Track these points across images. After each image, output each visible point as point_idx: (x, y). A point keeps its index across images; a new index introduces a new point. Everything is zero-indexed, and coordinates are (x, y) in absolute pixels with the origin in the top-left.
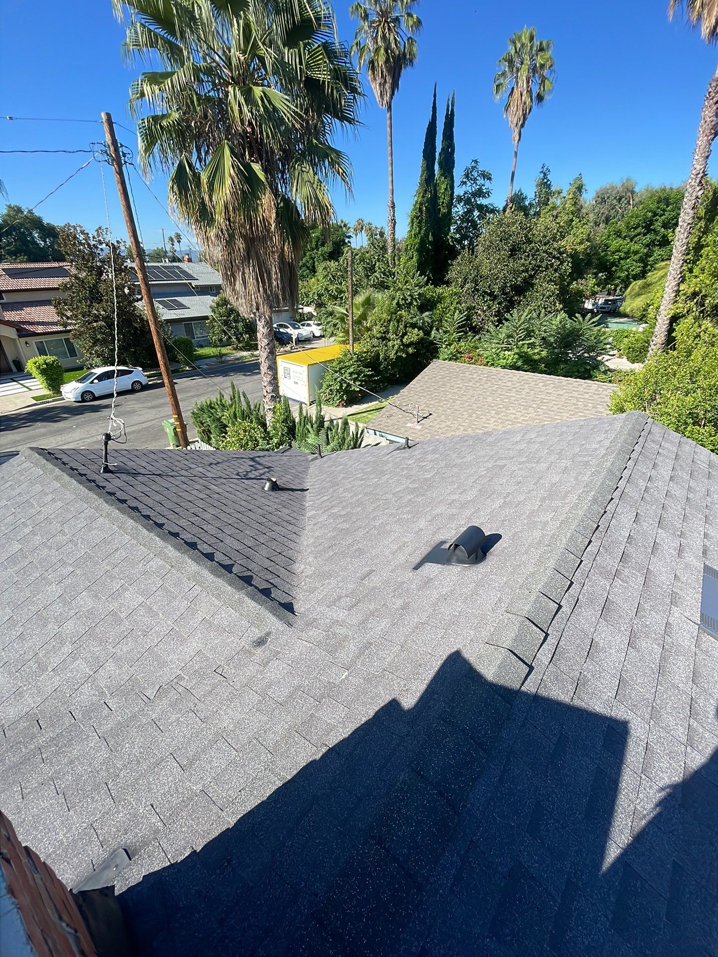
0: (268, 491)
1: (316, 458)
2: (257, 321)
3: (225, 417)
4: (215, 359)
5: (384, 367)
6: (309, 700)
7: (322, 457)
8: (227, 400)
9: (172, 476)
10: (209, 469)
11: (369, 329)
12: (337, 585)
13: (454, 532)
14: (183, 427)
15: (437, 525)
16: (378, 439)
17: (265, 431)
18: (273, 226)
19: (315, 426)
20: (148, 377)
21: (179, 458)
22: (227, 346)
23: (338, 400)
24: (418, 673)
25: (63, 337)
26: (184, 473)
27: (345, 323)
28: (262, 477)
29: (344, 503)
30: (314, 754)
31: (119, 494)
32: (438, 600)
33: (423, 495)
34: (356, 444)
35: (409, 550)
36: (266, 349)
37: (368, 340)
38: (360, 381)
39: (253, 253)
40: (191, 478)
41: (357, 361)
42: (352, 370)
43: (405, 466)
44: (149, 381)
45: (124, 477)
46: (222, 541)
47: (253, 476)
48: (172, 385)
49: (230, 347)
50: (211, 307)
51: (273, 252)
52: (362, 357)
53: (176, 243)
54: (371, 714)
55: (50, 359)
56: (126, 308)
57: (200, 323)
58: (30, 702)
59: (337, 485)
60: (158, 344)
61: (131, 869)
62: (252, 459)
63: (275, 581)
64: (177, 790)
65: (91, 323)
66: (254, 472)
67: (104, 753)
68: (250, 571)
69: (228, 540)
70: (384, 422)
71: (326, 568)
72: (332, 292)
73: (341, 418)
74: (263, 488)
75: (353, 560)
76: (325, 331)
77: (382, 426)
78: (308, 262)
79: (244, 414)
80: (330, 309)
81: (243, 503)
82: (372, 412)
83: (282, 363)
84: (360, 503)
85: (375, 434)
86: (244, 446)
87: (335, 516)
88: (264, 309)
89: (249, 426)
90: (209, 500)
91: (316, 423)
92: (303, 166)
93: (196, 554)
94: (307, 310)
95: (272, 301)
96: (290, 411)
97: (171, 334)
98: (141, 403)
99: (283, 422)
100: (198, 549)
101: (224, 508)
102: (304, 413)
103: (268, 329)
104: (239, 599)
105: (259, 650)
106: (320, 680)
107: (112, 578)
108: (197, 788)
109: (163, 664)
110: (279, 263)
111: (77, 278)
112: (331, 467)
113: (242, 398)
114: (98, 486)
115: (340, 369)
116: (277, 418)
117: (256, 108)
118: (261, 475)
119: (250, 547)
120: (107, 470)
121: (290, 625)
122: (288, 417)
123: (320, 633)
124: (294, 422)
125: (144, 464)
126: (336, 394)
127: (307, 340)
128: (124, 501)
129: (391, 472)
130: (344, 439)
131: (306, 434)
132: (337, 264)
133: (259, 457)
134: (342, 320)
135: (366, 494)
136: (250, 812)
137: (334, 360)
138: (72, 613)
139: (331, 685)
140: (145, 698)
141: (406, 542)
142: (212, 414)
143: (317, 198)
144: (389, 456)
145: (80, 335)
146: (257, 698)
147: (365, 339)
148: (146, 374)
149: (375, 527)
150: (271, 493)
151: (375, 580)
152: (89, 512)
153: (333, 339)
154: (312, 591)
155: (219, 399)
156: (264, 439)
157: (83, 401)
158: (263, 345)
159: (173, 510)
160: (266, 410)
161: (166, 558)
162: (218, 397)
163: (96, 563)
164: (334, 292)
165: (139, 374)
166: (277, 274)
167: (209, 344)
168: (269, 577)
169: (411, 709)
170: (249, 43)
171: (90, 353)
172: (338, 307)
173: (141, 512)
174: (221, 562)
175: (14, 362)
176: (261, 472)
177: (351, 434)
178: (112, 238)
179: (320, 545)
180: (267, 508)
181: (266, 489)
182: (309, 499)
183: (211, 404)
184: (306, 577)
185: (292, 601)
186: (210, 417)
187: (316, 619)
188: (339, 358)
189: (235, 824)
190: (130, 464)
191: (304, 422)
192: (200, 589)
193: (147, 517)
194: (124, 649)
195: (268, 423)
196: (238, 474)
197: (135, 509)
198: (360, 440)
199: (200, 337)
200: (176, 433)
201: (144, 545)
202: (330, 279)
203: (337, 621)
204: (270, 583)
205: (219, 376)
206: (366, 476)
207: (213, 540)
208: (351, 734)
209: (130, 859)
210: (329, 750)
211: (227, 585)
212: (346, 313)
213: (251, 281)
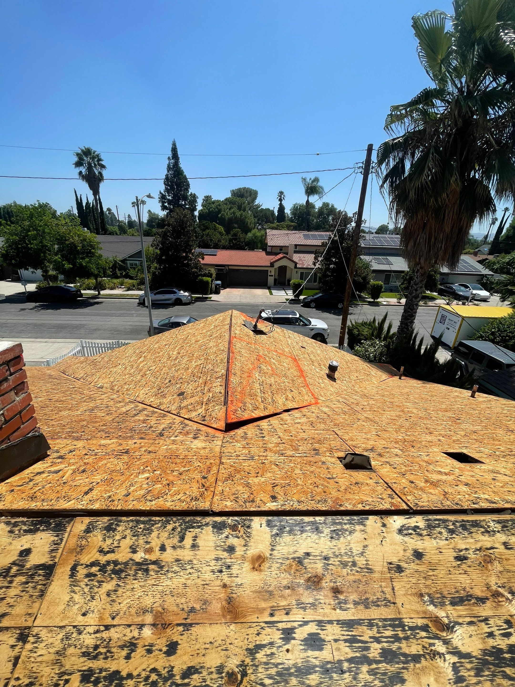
8: (376, 324)
14: (344, 334)
57: (397, 275)
83: (442, 311)
175: (288, 280)
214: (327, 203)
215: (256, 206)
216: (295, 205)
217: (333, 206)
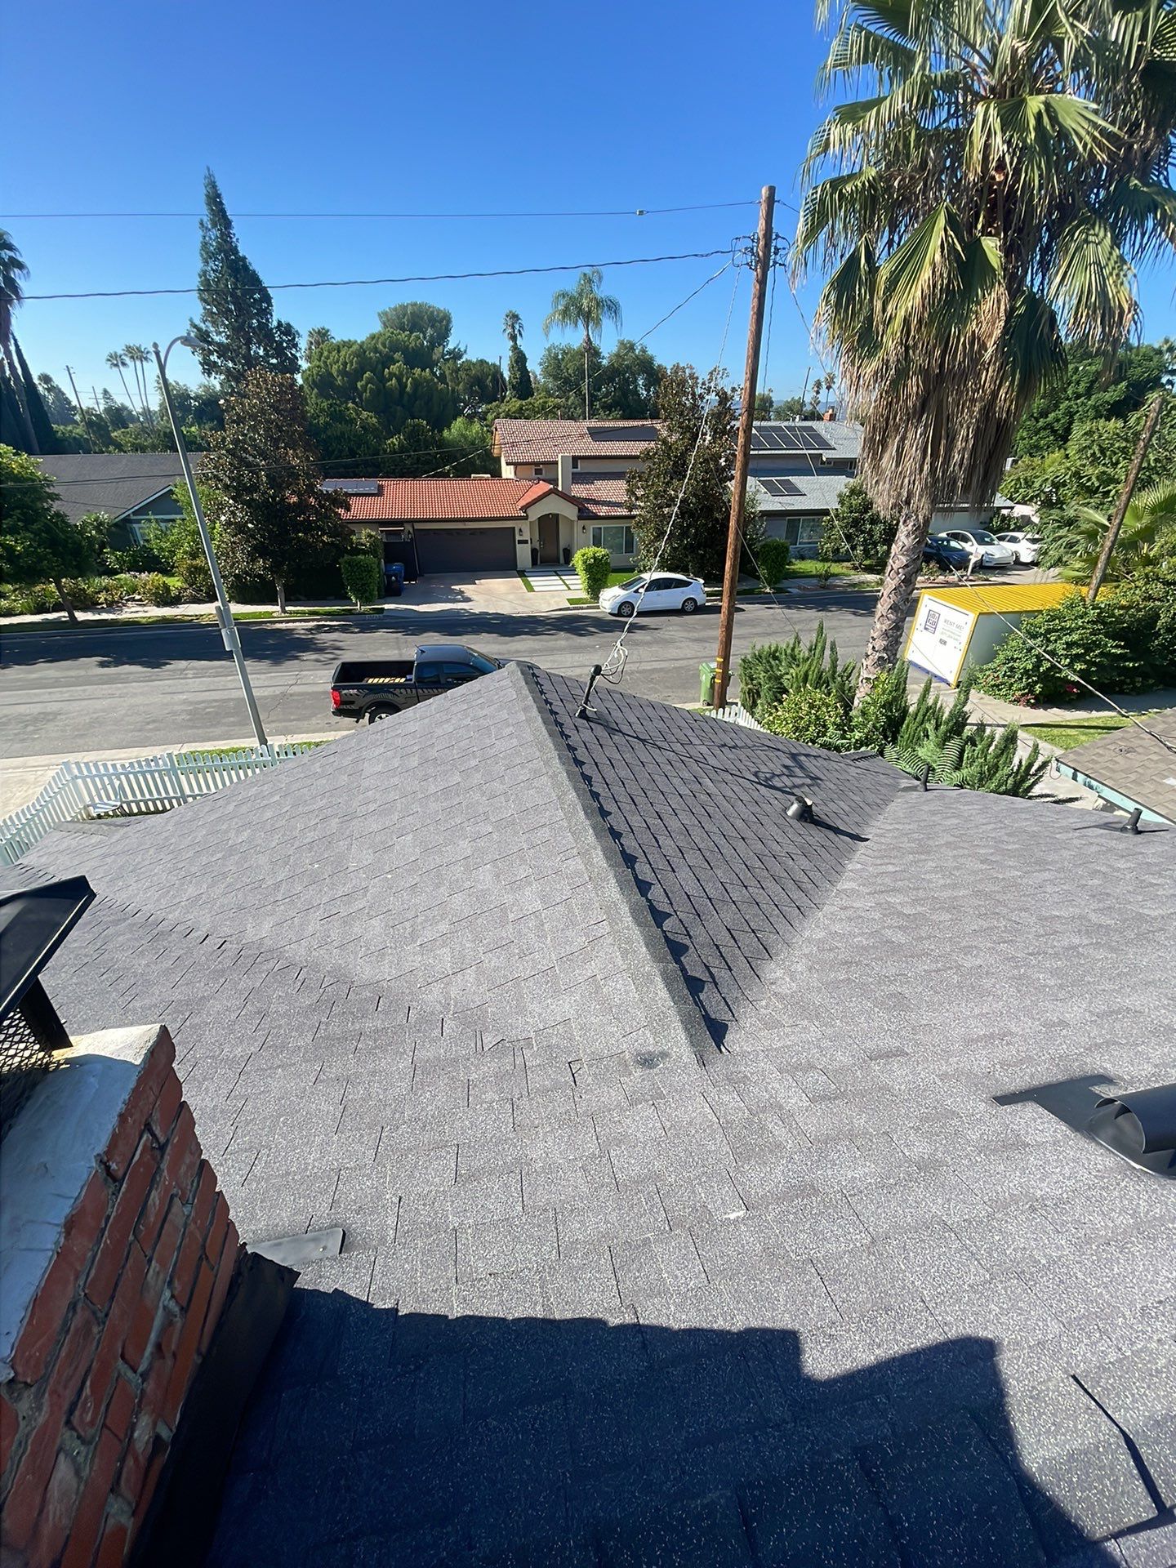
0: (791, 818)
1: (914, 788)
2: (901, 523)
3: (788, 677)
4: (815, 581)
5: (1162, 645)
6: (658, 1213)
7: (927, 790)
8: (803, 651)
9: (659, 748)
10: (717, 752)
11: (1149, 561)
12: (819, 1040)
13: (1148, 1069)
14: (726, 678)
15: (1112, 1031)
16: (1075, 788)
17: (846, 713)
18: (990, 351)
19: (943, 728)
20: (709, 594)
21: (683, 724)
22: (843, 561)
23: (1020, 690)
24: (872, 1321)
25: (624, 524)
26: (678, 747)
27: (1096, 544)
28: (795, 791)
29: (921, 893)
30: (609, 1310)
31: (581, 754)
32: (1014, 1199)
33: (1113, 950)
34: (1020, 786)
35: (1010, 1053)
36: (898, 573)
37: (1140, 583)
38: (1086, 662)
39: (933, 403)
40: (682, 758)
41: (1094, 622)
42: (1075, 637)
43: (1103, 869)
44: (708, 601)
45: (600, 731)
46: (674, 871)
47: (779, 785)
48: (733, 610)
49: (849, 564)
50: (840, 496)
51: (973, 401)
52: (1113, 615)
53: (823, 390)
54: (738, 1323)
55: (601, 552)
56: (712, 490)
57: (814, 520)
58: (386, 971)
59: (928, 853)
60: (733, 547)
61: (332, 1268)
62: (794, 757)
63: (721, 974)
64: (433, 1203)
65: (662, 507)
66: (784, 778)
67: (403, 1087)
68: (690, 937)
69: (684, 874)
70: (1106, 758)
71: (818, 1000)
72: (1089, 480)
73: (1004, 726)
74: (786, 809)
75: (877, 1010)
76: (1046, 553)
77: (1097, 767)
78: (1058, 420)
79: (820, 678)
80: (1071, 513)
81: (739, 823)
82: (1092, 731)
83: (928, 602)
84: (953, 907)
85: (1075, 778)
86: (801, 731)
87: (889, 910)
88: (921, 504)
89: (821, 699)
90: (691, 801)
91: (947, 723)
92: (1092, 232)
93: (626, 875)
94: (1021, 510)
95: (940, 492)
96: (904, 690)
97: (763, 534)
98: (686, 631)
99: (883, 706)
100: (633, 869)
101: (705, 820)
102: (930, 702)
103: (915, 539)
104: (649, 974)
105: (638, 1073)
106: (694, 1192)
107: (523, 860)
108: (453, 1221)
109: (521, 1010)
110: (978, 421)
111: (664, 442)
112: (934, 813)
113: (827, 652)
114: (562, 733)
115: (1049, 631)
116: (874, 697)
117: (1021, 135)
118: (795, 786)
119: (710, 899)
120: (583, 715)
121: (703, 1063)
122: (895, 699)
123: (740, 1109)
124: (905, 712)
125: (633, 720)
126: (1021, 679)
127: (1001, 568)
128: (579, 763)
129: (1062, 870)
130: (995, 768)
131: (919, 738)
132: (1120, 424)
133: (807, 755)
134: (1091, 536)
135: (977, 894)
136: (482, 1318)
137: (1040, 612)
138: (467, 885)
139: (704, 1214)
140: (479, 1043)
141: (1012, 1034)
142: (771, 667)
143: (1103, 293)
144: (1077, 834)
145: (644, 523)
146: (592, 1147)
147: (1134, 581)
148: (707, 589)
149: (959, 967)
150: (794, 823)
151: (898, 1075)
152: (538, 764)
153: (1057, 570)
154: (773, 1024)
155: (791, 646)
156: (838, 727)
157: (619, 614)
158: (894, 566)
159: (634, 797)
160: (861, 678)
161: (588, 863)
162: (792, 642)
163: (516, 833)
164: (1094, 479)
165: (698, 589)
166: (967, 441)
167: (816, 555)
168: (714, 961)
169: (815, 1381)
170: (1040, 14)
171: (648, 551)
172: (1091, 511)
173: (591, 786)
174: (654, 903)
175: (565, 550)
176: (798, 781)
177: (1016, 761)
178: (726, 385)
179: (830, 950)
180: (775, 846)
181: (790, 813)
182: (860, 860)
183: (776, 651)
184: (775, 994)
185: (729, 1023)
186: (766, 671)
187: (749, 1079)
188: (1055, 610)
189: (457, 1318)
190: (616, 714)
191: (924, 716)
192: (608, 929)
193: (595, 796)
194: (493, 961)
195: (856, 702)
196: (756, 774)
197: (588, 779)
198: (1032, 780)
199: (805, 543)
200: (712, 685)
201: (573, 834)
202: (1094, 454)
203: (781, 1108)
204: (710, 973)
205: (811, 608)
206: (998, 858)
207: (661, 864)
208: (684, 1331)
209: (340, 1253)
210: (634, 1325)
211: (642, 943)
212: (1107, 523)
213: (912, 452)
215: (450, 353)
217: (643, 351)
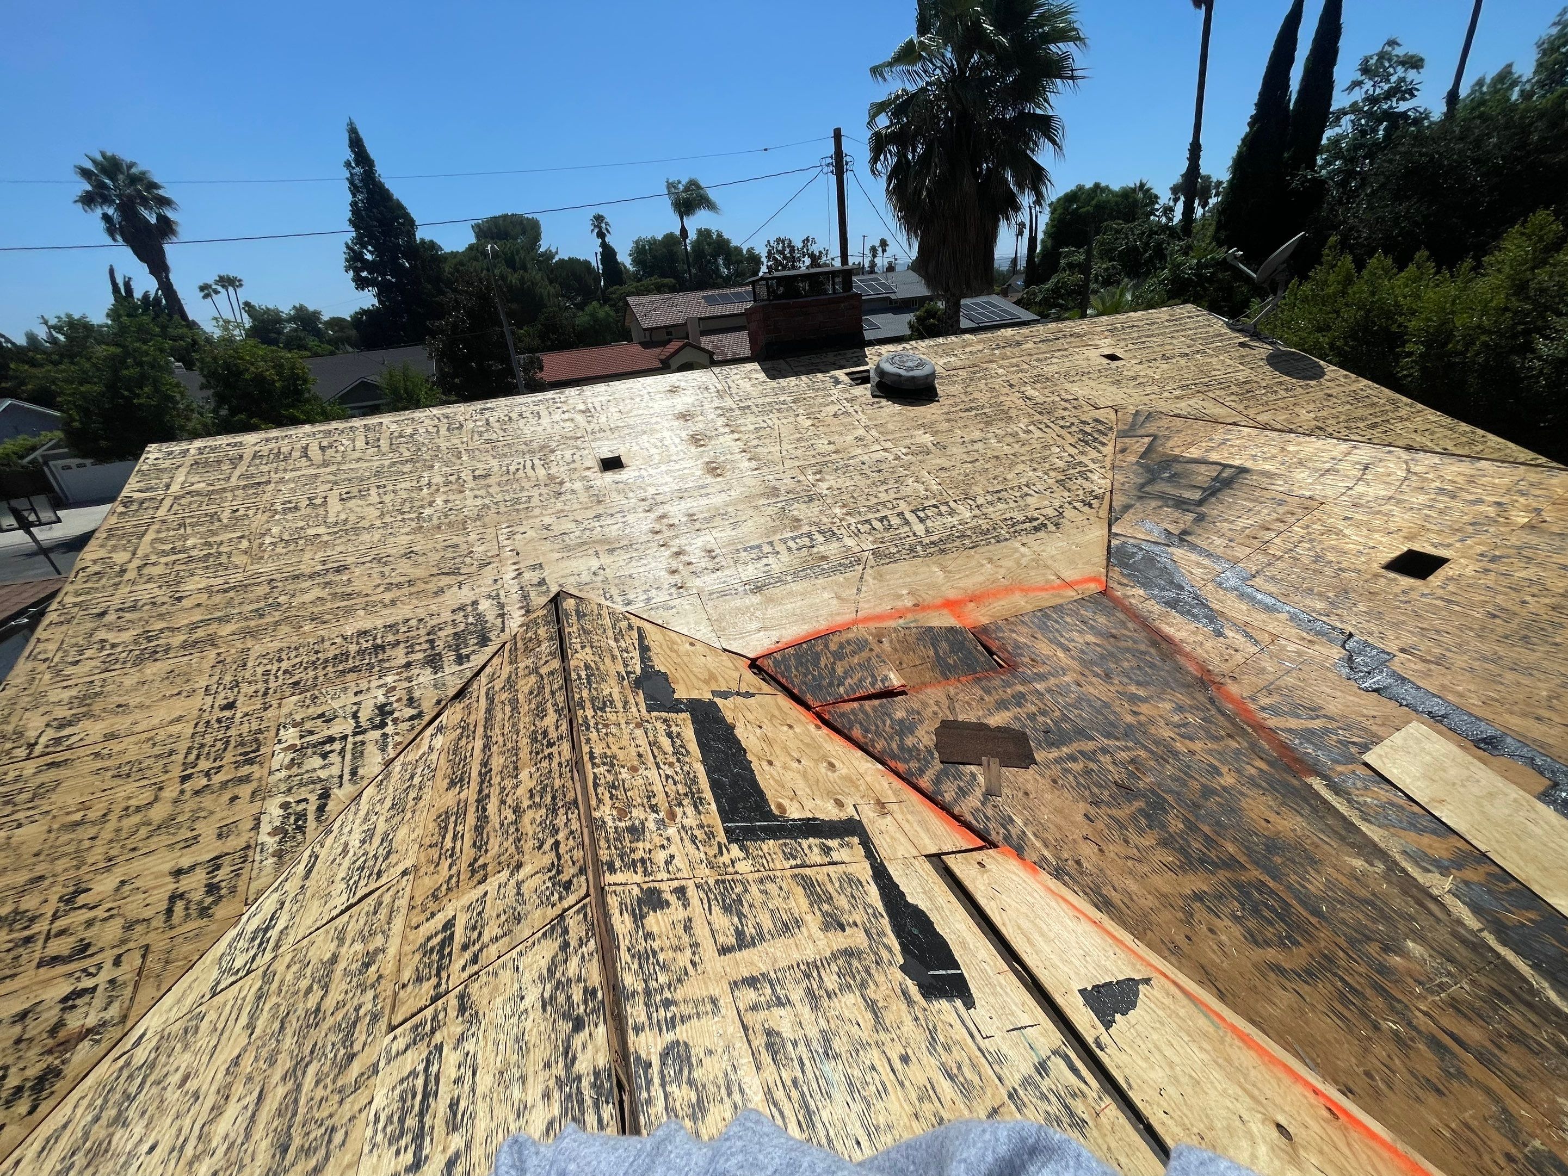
214: (706, 230)
215: (542, 255)
216: (637, 242)
217: (720, 235)
